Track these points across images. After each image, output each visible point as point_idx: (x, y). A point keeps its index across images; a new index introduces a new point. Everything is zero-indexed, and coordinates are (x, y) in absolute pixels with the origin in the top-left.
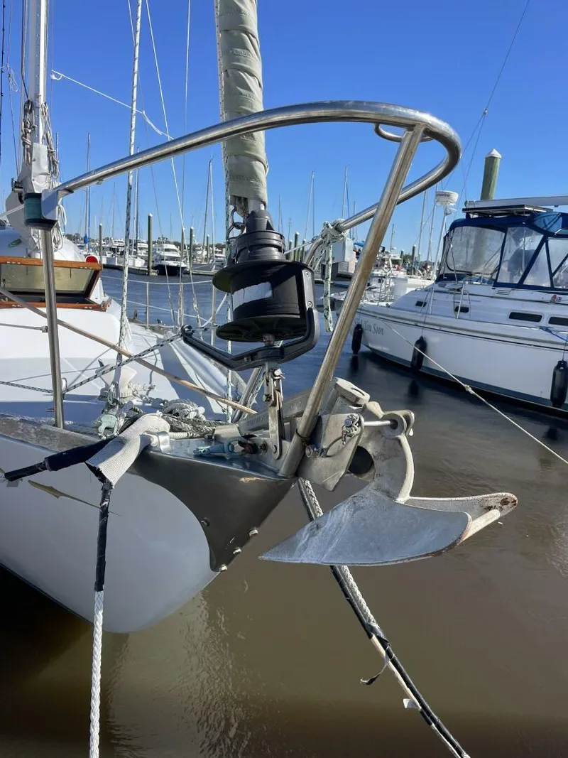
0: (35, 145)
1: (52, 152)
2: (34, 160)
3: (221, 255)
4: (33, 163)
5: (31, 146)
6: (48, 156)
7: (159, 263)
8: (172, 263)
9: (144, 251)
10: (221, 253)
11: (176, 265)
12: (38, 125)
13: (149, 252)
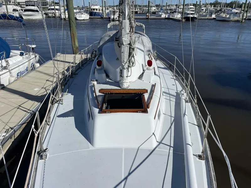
0: (124, 21)
1: (131, 23)
2: (123, 28)
3: (211, 8)
4: (123, 29)
5: (122, 21)
6: (130, 24)
7: (186, 16)
8: (191, 16)
9: (181, 9)
10: (211, 7)
11: (193, 16)
12: (125, 11)
13: (183, 10)
